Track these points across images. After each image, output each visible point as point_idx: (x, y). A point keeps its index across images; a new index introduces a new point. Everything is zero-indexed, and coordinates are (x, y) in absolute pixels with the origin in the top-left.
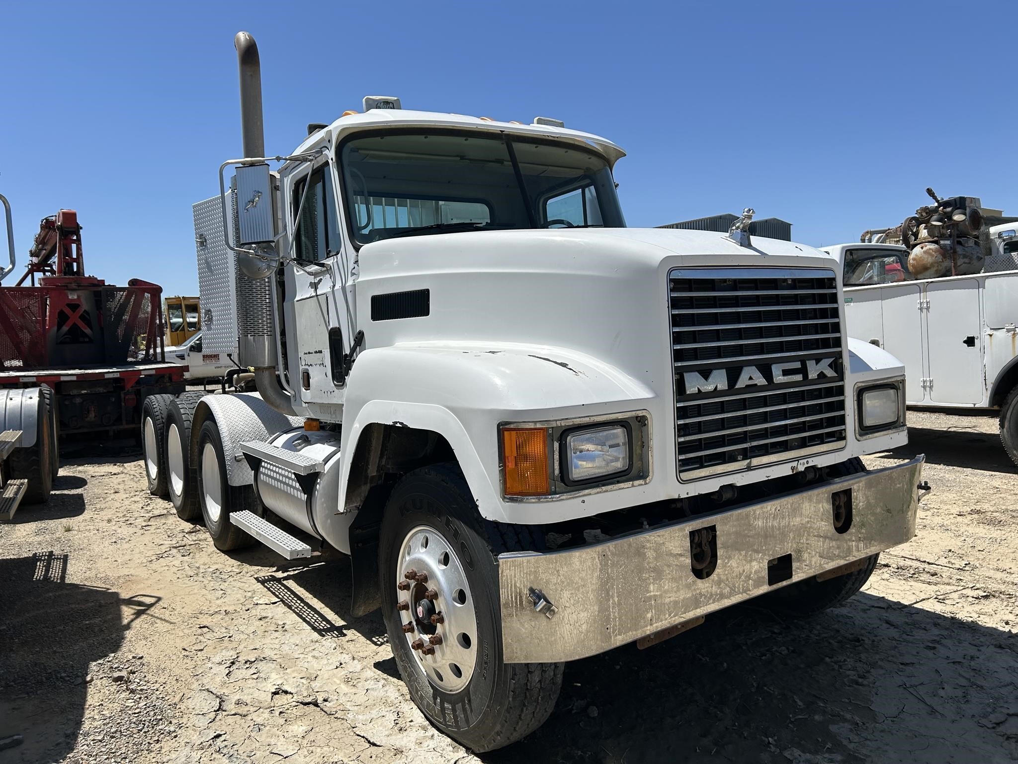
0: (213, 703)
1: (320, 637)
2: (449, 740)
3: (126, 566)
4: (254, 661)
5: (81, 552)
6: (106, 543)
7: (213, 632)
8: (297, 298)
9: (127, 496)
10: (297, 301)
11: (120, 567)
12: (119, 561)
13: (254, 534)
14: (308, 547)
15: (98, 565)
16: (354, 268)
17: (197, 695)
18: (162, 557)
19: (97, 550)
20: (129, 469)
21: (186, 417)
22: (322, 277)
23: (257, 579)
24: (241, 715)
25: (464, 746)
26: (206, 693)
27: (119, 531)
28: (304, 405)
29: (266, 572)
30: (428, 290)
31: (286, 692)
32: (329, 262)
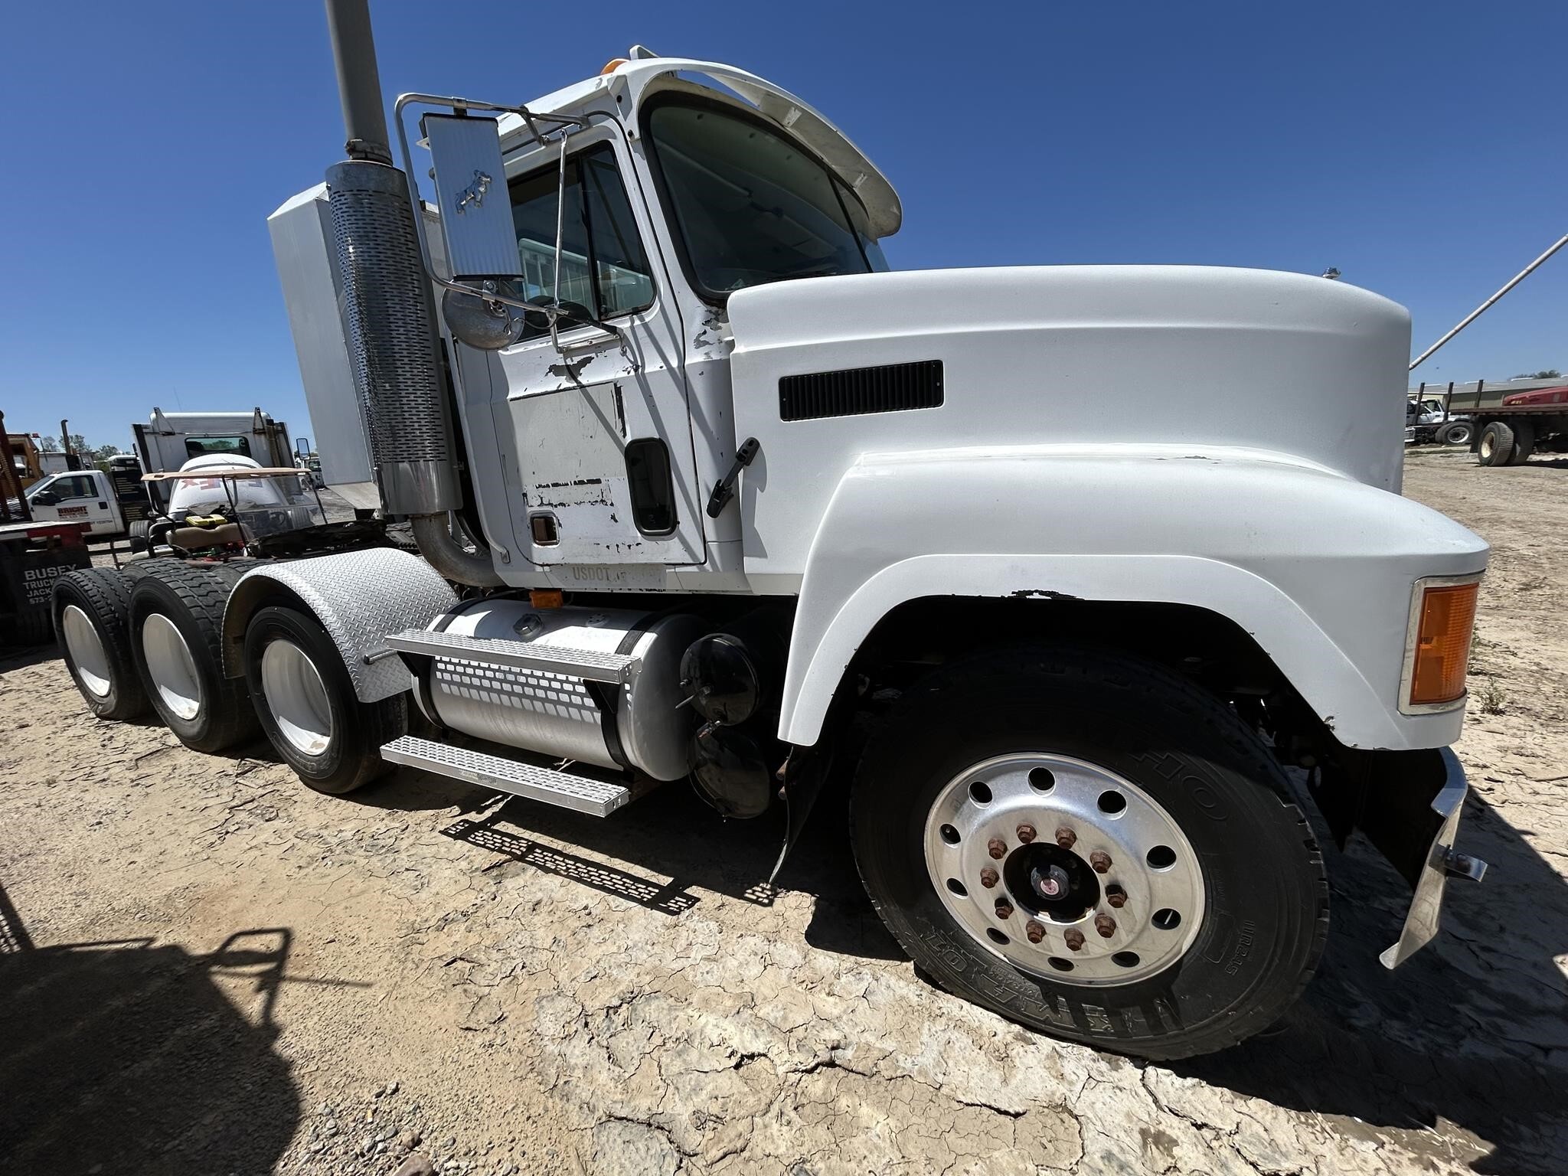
0: (655, 1148)
1: (675, 917)
2: (1089, 1050)
3: (162, 868)
4: (621, 1005)
5: (33, 862)
6: (80, 828)
7: (482, 965)
8: (511, 396)
9: (52, 728)
10: (512, 400)
11: (151, 873)
12: (139, 860)
13: (474, 780)
14: (623, 789)
15: (96, 881)
16: (705, 332)
17: (604, 1139)
18: (227, 833)
19: (68, 848)
20: (17, 681)
21: (191, 602)
22: (593, 355)
23: (445, 832)
24: (736, 1152)
25: (1125, 1055)
26: (616, 1127)
27: (88, 797)
28: (539, 569)
29: (450, 816)
30: (938, 365)
31: (752, 1057)
32: (623, 324)
